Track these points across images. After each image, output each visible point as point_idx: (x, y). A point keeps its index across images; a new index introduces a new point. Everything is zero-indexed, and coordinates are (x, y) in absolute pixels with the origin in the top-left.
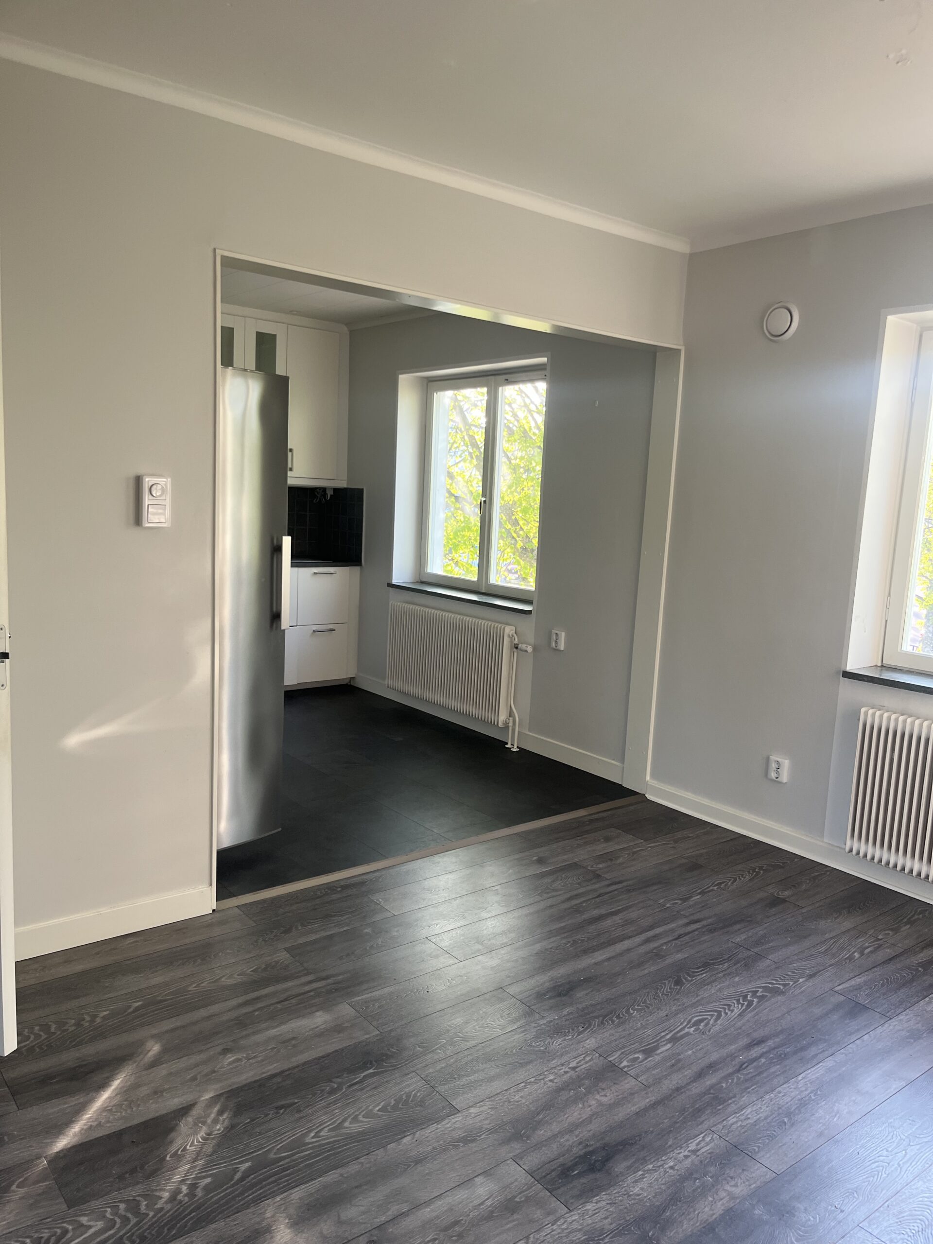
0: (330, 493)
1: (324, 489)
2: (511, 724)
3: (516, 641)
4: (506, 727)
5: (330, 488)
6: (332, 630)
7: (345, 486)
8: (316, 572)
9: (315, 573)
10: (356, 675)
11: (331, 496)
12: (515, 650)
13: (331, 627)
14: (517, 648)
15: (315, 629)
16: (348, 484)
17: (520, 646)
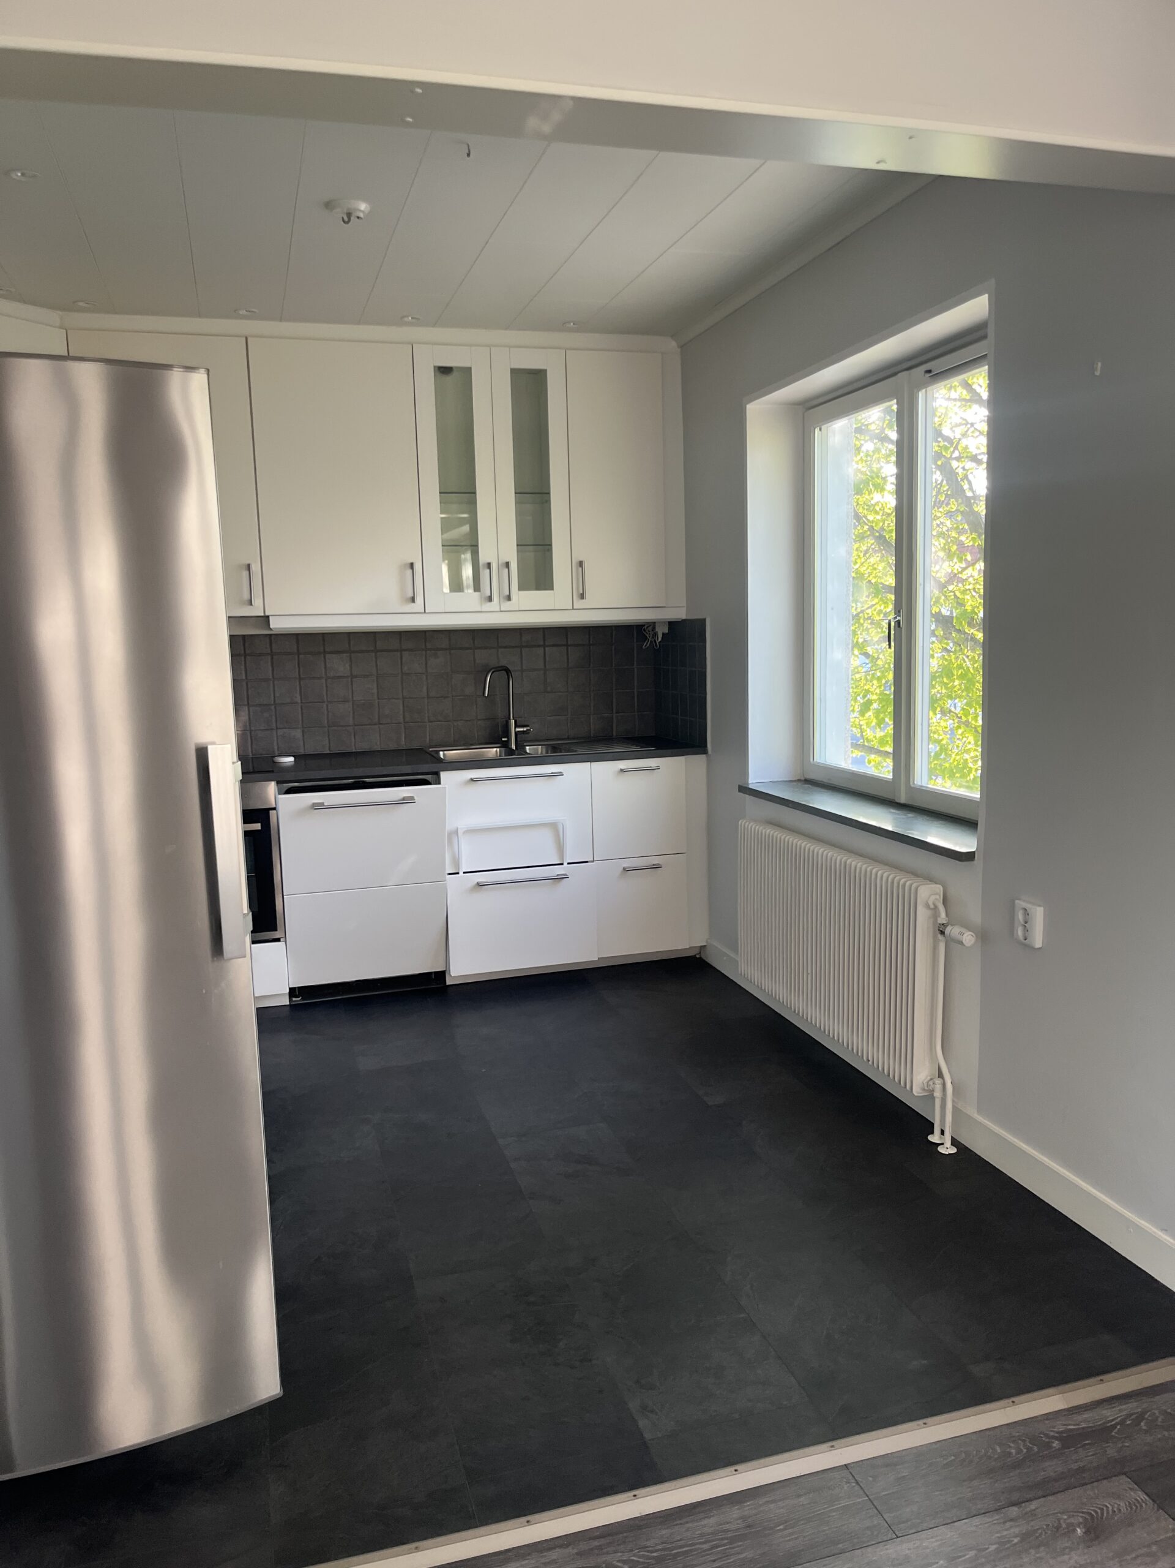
0: (661, 630)
1: (653, 625)
2: (938, 1094)
3: (943, 918)
4: (931, 1097)
5: (662, 622)
6: (657, 867)
7: (684, 617)
8: (623, 767)
9: (622, 770)
10: (707, 942)
11: (664, 634)
12: (940, 937)
13: (655, 861)
14: (942, 933)
15: (625, 865)
16: (686, 615)
17: (948, 930)
